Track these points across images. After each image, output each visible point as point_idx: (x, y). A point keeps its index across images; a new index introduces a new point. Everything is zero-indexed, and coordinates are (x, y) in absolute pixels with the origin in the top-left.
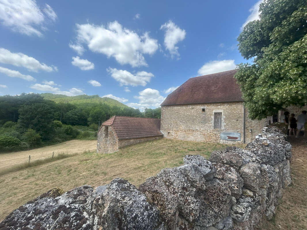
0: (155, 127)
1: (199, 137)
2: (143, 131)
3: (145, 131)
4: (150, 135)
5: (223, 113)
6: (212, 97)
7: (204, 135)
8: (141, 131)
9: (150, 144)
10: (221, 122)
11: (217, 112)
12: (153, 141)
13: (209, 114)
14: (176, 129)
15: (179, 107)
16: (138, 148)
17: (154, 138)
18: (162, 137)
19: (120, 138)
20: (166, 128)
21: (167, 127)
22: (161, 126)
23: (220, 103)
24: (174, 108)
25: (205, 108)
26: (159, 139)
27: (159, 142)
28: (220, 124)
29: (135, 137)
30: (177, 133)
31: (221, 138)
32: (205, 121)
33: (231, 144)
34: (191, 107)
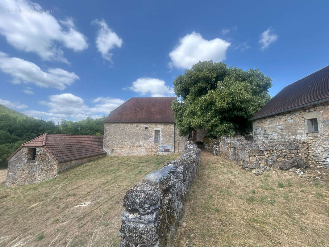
0: (96, 145)
1: (142, 151)
2: (84, 150)
3: (87, 150)
4: (93, 154)
5: (161, 131)
6: (153, 117)
7: (147, 149)
8: (82, 150)
9: (96, 163)
10: (159, 138)
11: (157, 130)
12: (97, 159)
13: (150, 132)
14: (121, 146)
15: (124, 125)
16: (85, 169)
17: (97, 157)
18: (105, 155)
19: (61, 160)
20: (109, 145)
21: (111, 144)
22: (104, 143)
23: (159, 123)
24: (120, 125)
25: (148, 126)
26: (103, 157)
27: (104, 160)
28: (158, 140)
29: (77, 157)
30: (122, 149)
31: (160, 151)
32: (147, 137)
33: (166, 154)
34: (135, 125)
